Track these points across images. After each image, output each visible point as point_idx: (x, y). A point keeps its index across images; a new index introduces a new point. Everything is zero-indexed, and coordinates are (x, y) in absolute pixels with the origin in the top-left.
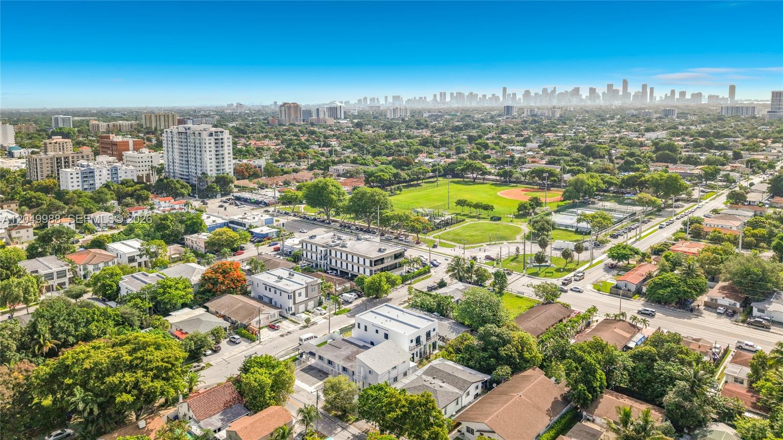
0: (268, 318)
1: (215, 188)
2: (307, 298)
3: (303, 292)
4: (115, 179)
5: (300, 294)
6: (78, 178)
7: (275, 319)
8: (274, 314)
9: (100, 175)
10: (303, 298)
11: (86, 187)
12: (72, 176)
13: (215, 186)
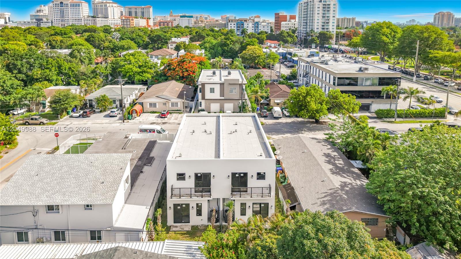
0: (165, 104)
1: (315, 40)
2: (223, 98)
3: (217, 88)
4: (257, 31)
5: (212, 90)
6: (234, 27)
7: (176, 108)
8: (177, 103)
9: (248, 27)
10: (217, 95)
11: (238, 33)
12: (231, 26)
13: (316, 39)
